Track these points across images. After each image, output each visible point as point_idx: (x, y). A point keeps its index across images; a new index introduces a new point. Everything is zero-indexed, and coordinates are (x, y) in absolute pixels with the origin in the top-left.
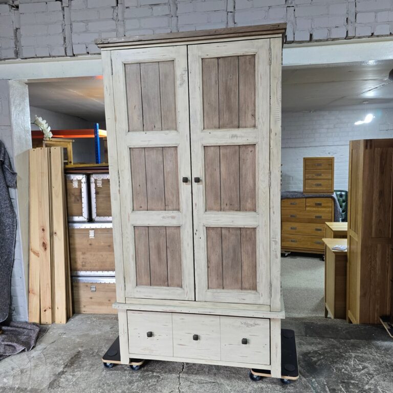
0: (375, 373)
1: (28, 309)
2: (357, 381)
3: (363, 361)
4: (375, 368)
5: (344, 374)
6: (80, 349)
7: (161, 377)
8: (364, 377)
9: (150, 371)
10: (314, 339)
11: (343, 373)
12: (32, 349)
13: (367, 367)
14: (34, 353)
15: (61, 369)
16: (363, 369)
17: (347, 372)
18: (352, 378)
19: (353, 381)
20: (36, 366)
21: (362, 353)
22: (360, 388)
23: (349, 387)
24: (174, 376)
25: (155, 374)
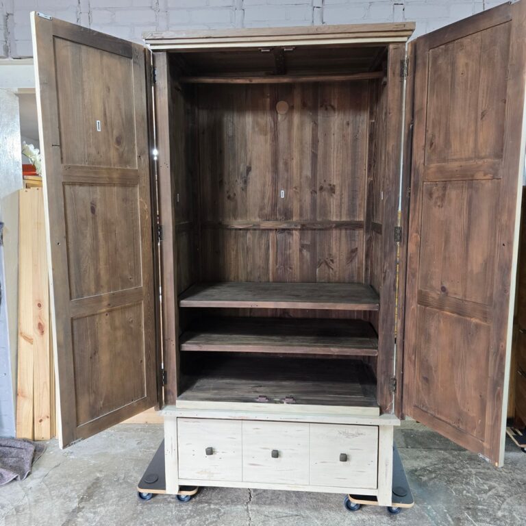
0: (506, 495)
1: (16, 419)
2: (486, 506)
3: (487, 480)
4: (504, 488)
5: (468, 497)
6: (98, 475)
7: (222, 511)
8: (494, 500)
9: (206, 503)
10: (418, 452)
11: (466, 496)
12: (27, 476)
13: (494, 487)
14: (31, 483)
15: (75, 505)
16: (489, 490)
17: (470, 495)
18: (478, 503)
19: (480, 507)
20: (36, 501)
21: (484, 468)
22: (491, 515)
23: (477, 514)
24: (240, 508)
25: (212, 506)
